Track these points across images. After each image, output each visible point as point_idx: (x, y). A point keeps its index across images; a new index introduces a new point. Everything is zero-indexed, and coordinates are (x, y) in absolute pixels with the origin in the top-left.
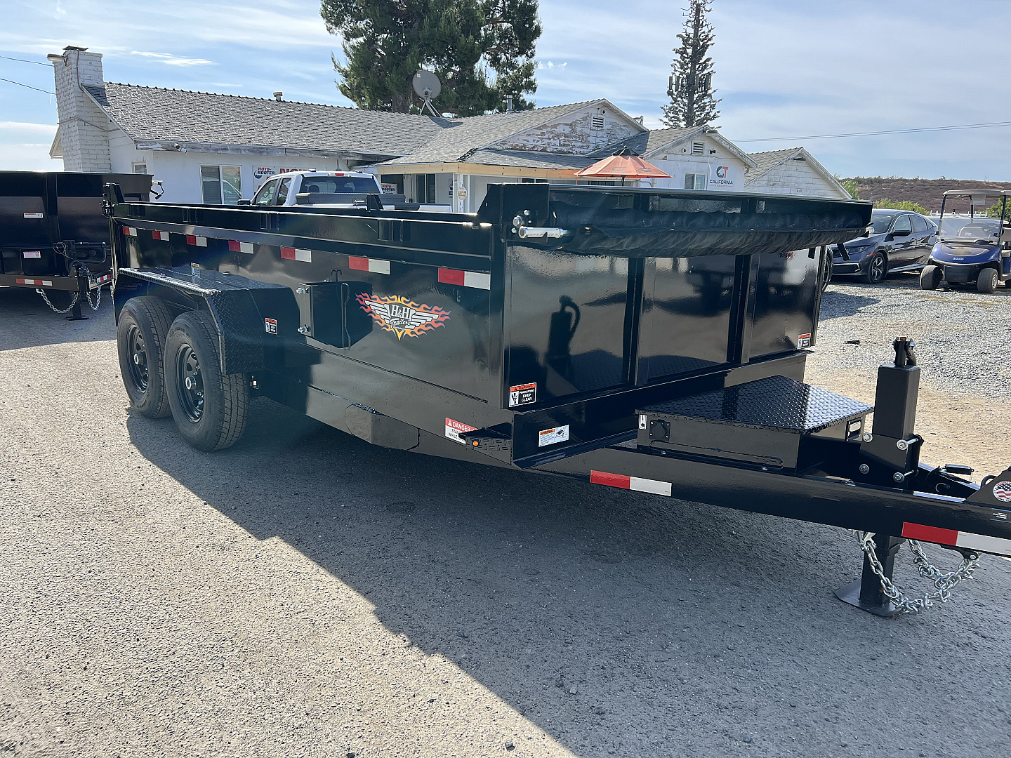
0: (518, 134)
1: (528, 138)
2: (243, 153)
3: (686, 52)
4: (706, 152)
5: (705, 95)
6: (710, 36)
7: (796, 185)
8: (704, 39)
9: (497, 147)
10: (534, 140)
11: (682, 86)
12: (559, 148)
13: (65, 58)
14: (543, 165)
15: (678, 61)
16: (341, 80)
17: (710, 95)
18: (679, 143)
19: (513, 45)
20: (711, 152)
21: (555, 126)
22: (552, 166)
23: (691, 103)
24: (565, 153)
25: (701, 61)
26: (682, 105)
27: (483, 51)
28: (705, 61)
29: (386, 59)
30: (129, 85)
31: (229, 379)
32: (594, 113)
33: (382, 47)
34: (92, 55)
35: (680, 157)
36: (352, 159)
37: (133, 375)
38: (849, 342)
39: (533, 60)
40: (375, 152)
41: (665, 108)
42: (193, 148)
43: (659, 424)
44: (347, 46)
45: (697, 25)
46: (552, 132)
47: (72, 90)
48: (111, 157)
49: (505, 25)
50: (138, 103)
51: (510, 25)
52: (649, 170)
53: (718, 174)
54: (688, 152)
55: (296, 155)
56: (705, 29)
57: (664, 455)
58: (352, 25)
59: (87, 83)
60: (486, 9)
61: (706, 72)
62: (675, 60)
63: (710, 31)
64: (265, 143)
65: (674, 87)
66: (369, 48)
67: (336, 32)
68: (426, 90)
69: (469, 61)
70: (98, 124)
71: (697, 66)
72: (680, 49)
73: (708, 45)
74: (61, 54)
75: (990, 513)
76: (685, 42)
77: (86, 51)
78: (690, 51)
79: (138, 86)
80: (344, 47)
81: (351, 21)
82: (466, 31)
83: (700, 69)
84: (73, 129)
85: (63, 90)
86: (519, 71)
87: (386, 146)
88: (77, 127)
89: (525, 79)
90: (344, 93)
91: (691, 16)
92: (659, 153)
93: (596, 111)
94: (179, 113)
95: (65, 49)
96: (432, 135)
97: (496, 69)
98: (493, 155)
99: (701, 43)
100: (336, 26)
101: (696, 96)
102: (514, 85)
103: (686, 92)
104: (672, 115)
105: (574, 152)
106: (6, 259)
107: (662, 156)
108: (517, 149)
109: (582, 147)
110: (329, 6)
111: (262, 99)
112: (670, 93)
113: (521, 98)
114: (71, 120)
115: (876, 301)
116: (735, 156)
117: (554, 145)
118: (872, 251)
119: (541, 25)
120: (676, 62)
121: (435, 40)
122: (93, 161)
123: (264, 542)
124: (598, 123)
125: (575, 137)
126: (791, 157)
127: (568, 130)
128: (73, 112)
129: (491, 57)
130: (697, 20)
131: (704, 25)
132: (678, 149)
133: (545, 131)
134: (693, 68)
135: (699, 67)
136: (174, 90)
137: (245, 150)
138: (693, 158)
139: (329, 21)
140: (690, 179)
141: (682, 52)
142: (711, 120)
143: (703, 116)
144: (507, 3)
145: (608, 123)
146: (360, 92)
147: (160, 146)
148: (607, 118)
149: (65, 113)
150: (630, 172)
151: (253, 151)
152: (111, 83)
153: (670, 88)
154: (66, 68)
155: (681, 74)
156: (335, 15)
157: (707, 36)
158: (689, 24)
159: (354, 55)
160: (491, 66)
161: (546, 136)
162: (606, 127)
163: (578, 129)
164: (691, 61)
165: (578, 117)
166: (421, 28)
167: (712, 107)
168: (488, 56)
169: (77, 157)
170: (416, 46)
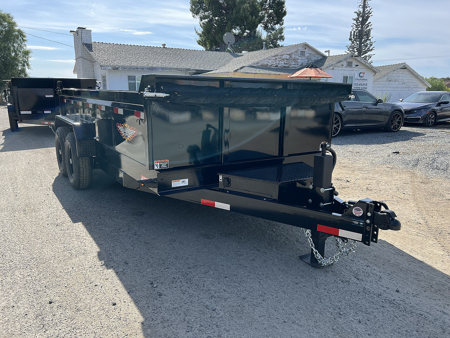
0: (264, 59)
1: (269, 61)
2: (145, 70)
3: (358, 20)
4: (354, 66)
5: (367, 39)
6: (370, 12)
7: (402, 81)
8: (367, 13)
9: (254, 65)
10: (272, 62)
11: (356, 36)
12: (284, 65)
13: (77, 32)
14: (274, 73)
15: (355, 24)
16: (198, 38)
17: (370, 40)
18: (340, 62)
19: (274, 20)
20: (356, 66)
21: (282, 55)
22: (278, 73)
23: (361, 43)
24: (287, 67)
25: (366, 24)
26: (356, 45)
27: (260, 23)
28: (368, 24)
29: (217, 28)
30: (102, 43)
31: (82, 159)
32: (301, 49)
33: (216, 23)
34: (88, 30)
35: (341, 68)
36: (191, 72)
37: (60, 158)
38: (394, 153)
39: (283, 26)
40: (202, 69)
41: (348, 46)
42: (124, 68)
43: (226, 179)
44: (201, 23)
45: (364, 7)
46: (280, 58)
47: (80, 45)
48: (95, 73)
49: (271, 11)
50: (104, 50)
51: (272, 11)
52: (322, 74)
53: (360, 76)
54: (345, 66)
55: (167, 70)
56: (368, 9)
57: (228, 193)
58: (203, 14)
59: (85, 42)
60: (262, 4)
61: (368, 29)
62: (353, 24)
63: (370, 9)
64: (154, 66)
65: (352, 36)
66: (209, 24)
67: (196, 17)
68: (229, 41)
69: (253, 28)
70: (89, 59)
71: (364, 26)
72: (356, 18)
73: (370, 16)
74: (76, 31)
75: (352, 221)
76: (358, 15)
77: (86, 29)
78: (360, 19)
79: (106, 43)
80: (200, 24)
81: (203, 12)
82: (252, 14)
83: (366, 27)
84: (80, 61)
85: (77, 45)
86: (276, 31)
87: (207, 66)
88: (81, 61)
89: (280, 35)
90: (199, 44)
91: (362, 3)
92: (329, 66)
93: (301, 48)
94: (121, 54)
95: (78, 28)
96: (228, 61)
97: (266, 31)
98: (252, 68)
99: (366, 15)
100: (196, 15)
101: (363, 40)
102: (274, 38)
103: (358, 38)
104: (351, 49)
105: (291, 67)
106: (38, 114)
107: (332, 68)
108: (264, 66)
109: (295, 64)
110: (194, 6)
111: (157, 47)
112: (350, 39)
113: (278, 44)
114: (79, 58)
115: (423, 135)
116: (368, 68)
117: (282, 64)
118: (428, 111)
119: (286, 10)
120: (353, 25)
121: (238, 19)
122: (88, 75)
123: (74, 224)
124: (303, 53)
125: (291, 60)
126: (399, 67)
127: (288, 57)
128: (80, 54)
129: (264, 26)
130: (364, 5)
131: (368, 7)
132: (339, 64)
133: (277, 57)
134: (362, 27)
135: (365, 27)
136: (121, 44)
137: (146, 69)
138: (348, 69)
139: (193, 13)
140: (346, 78)
141: (357, 20)
142: (370, 51)
143: (366, 49)
144: (271, 1)
145: (308, 53)
146: (206, 43)
147: (111, 68)
148: (307, 51)
149: (77, 55)
150: (313, 75)
151: (149, 69)
152: (95, 42)
153: (351, 36)
154: (78, 36)
155: (356, 30)
156: (196, 10)
157: (369, 12)
158: (361, 7)
159: (204, 27)
160: (264, 29)
161: (278, 60)
162: (306, 55)
163: (293, 56)
164: (361, 24)
165: (293, 51)
166: (232, 14)
167: (371, 45)
168: (263, 25)
169: (81, 73)
170: (230, 22)
